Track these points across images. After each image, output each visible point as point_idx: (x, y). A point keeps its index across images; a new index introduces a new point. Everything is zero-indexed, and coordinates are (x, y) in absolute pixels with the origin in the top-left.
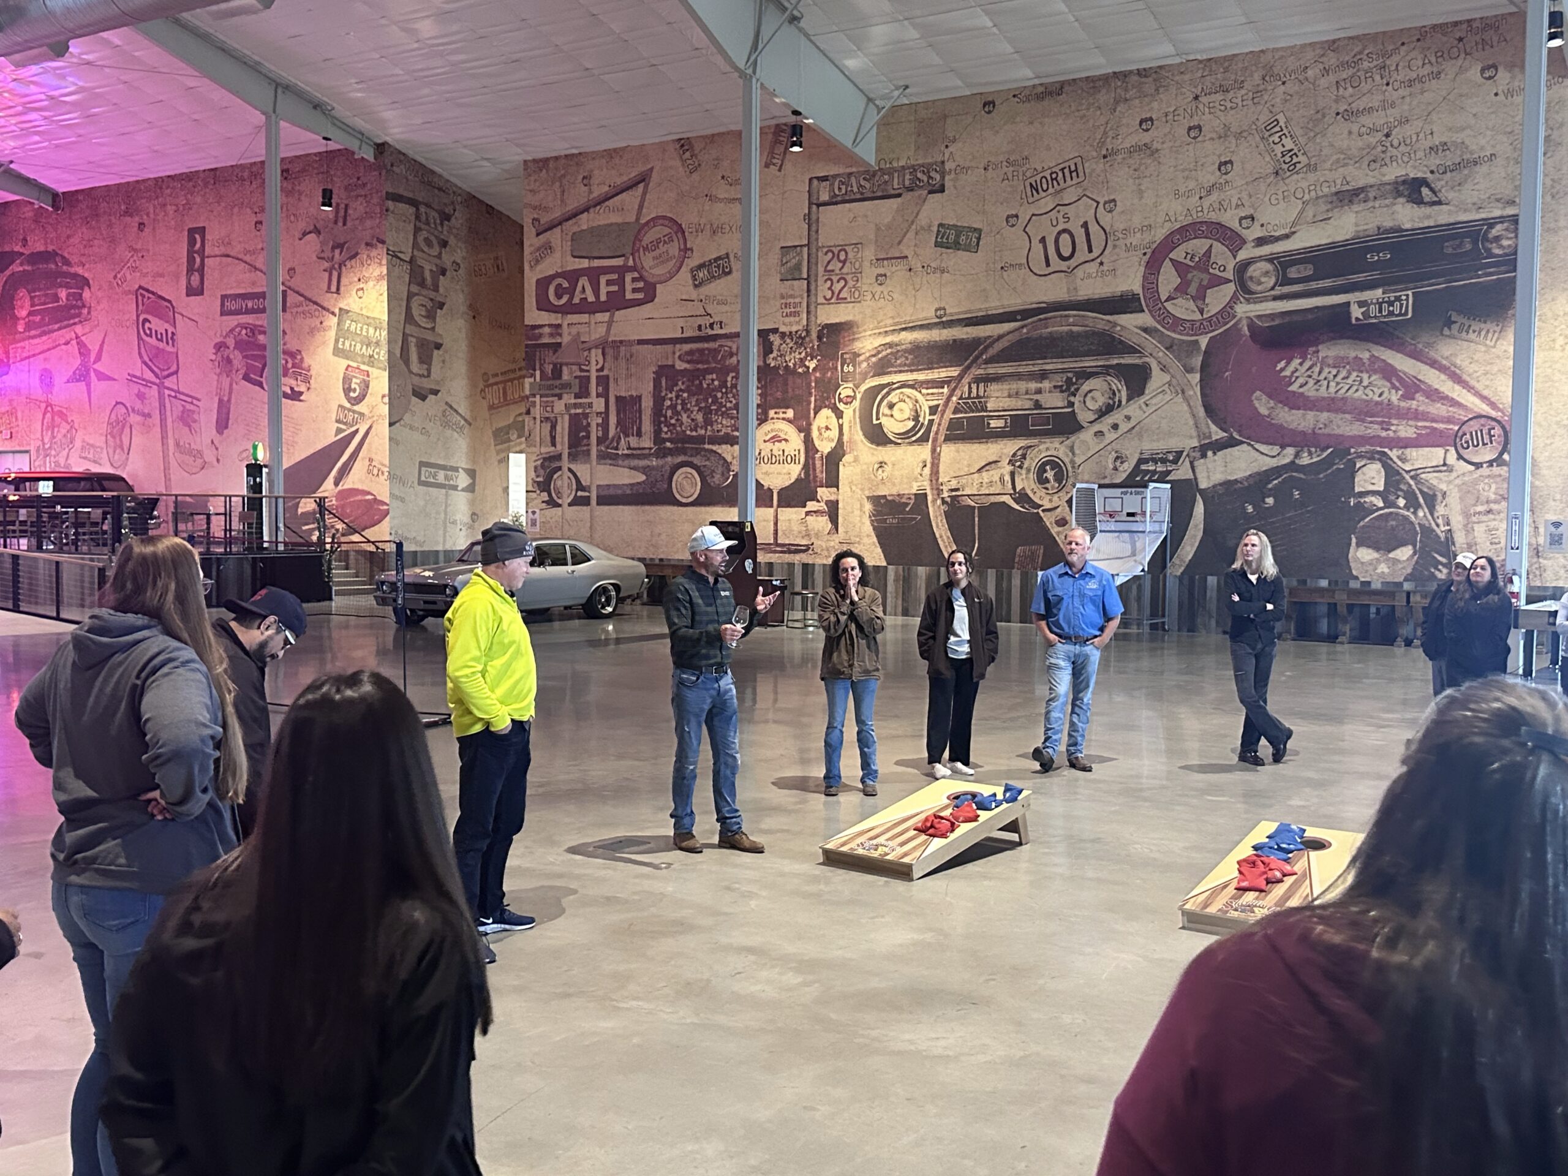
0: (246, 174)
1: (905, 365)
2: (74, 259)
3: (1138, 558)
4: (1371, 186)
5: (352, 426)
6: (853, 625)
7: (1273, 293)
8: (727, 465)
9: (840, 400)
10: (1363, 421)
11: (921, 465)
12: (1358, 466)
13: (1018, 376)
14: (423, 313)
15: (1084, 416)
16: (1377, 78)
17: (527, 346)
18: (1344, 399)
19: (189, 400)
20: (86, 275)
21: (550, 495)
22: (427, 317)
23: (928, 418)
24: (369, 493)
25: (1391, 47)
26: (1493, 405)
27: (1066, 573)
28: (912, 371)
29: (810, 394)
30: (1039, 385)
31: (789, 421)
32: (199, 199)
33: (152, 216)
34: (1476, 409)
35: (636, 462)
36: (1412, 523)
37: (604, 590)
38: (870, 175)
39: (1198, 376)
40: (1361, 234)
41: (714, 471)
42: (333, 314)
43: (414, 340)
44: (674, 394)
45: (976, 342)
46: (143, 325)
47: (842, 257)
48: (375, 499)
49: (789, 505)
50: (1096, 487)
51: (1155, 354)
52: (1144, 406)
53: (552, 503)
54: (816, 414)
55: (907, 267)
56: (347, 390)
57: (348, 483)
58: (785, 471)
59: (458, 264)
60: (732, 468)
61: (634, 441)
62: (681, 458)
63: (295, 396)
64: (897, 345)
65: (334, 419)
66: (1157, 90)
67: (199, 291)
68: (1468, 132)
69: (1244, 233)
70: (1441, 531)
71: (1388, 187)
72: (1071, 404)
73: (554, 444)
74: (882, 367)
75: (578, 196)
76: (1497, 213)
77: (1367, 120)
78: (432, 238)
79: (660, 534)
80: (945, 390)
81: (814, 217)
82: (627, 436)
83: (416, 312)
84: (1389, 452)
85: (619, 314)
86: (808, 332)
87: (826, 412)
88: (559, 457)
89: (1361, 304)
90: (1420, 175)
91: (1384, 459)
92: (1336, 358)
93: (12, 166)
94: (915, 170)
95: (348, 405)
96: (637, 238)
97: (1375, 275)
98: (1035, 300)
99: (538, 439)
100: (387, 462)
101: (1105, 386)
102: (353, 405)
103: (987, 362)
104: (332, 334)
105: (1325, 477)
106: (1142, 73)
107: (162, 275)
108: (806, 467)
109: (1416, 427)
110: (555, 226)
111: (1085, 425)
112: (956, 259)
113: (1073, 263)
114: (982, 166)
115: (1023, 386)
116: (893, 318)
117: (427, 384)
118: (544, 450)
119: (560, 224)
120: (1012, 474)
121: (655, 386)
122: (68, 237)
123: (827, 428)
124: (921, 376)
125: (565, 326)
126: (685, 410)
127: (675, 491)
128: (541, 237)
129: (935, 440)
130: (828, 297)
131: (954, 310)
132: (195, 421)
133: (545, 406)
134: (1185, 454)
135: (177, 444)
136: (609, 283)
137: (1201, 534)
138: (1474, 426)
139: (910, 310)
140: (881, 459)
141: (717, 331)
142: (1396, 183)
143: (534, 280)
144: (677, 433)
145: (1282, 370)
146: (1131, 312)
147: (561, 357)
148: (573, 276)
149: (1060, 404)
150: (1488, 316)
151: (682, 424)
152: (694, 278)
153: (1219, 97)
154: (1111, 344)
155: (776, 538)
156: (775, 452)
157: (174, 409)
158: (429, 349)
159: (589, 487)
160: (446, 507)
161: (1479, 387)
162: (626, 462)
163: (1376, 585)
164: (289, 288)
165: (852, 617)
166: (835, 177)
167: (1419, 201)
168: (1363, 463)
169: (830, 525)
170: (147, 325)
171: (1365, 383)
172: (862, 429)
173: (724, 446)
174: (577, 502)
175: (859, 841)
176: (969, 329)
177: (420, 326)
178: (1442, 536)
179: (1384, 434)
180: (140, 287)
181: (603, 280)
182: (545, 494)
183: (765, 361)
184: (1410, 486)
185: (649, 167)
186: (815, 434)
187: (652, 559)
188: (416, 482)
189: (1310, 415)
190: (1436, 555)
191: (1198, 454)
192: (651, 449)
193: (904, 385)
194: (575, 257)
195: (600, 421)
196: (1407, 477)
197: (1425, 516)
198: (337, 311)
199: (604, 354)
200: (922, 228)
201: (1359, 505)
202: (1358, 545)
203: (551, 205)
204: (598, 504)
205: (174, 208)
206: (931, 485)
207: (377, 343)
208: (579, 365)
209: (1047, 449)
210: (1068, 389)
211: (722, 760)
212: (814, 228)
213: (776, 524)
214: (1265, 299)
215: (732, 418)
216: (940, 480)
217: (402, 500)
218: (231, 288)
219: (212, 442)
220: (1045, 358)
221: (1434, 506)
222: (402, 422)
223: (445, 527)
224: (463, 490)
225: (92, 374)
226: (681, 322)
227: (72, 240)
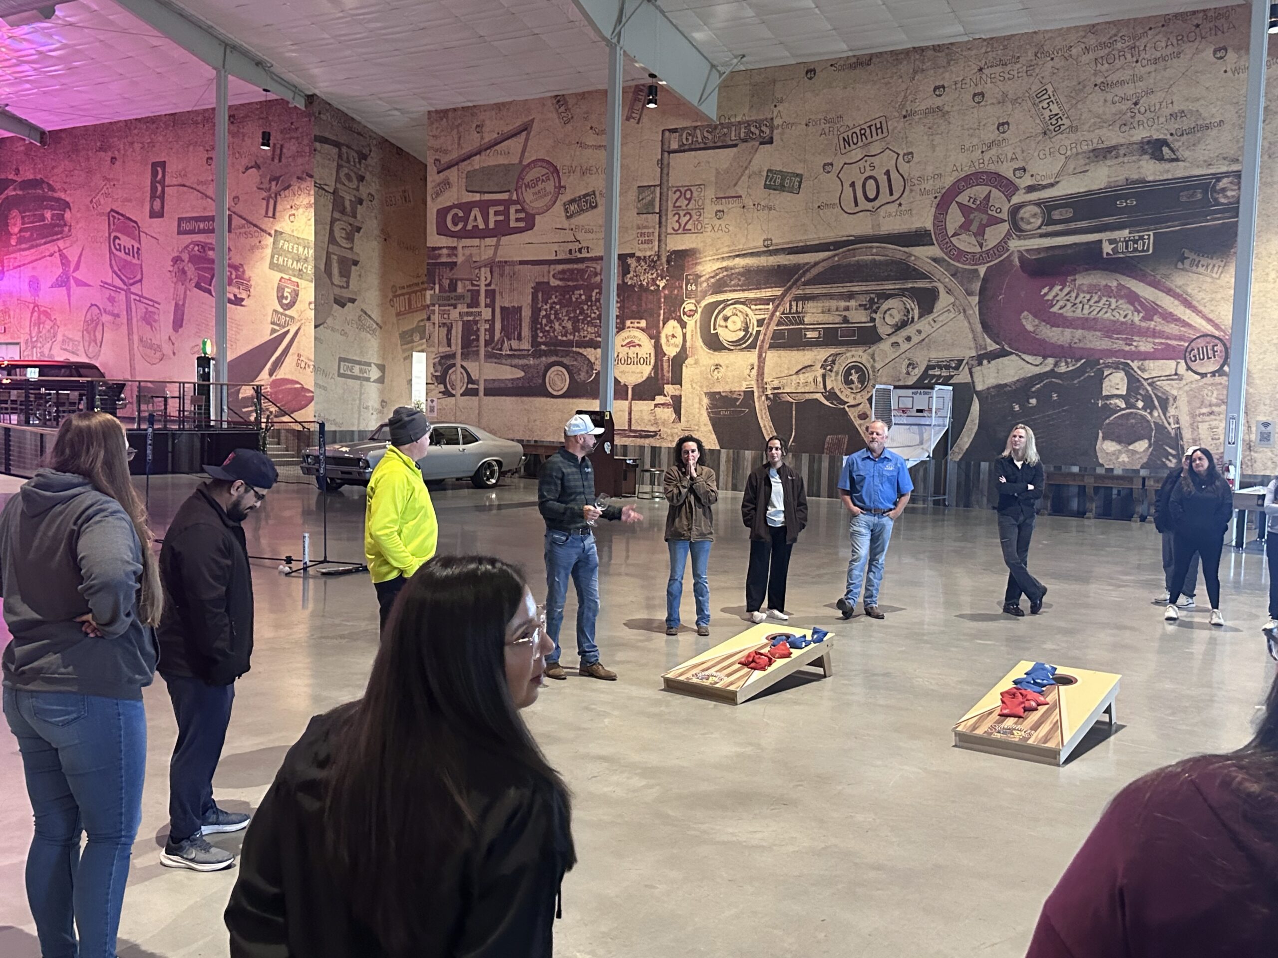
0: (200, 118)
1: (738, 285)
2: (57, 186)
3: (925, 446)
4: (1122, 145)
5: (284, 327)
6: (692, 497)
7: (1039, 231)
8: (591, 365)
9: (684, 313)
10: (1110, 337)
11: (750, 367)
12: (1106, 373)
13: (831, 296)
14: (343, 235)
15: (883, 330)
16: (1129, 56)
17: (428, 264)
18: (1095, 319)
19: (151, 303)
20: (67, 199)
21: (446, 387)
22: (347, 239)
23: (756, 329)
24: (298, 383)
25: (1142, 31)
26: (1217, 326)
27: (868, 458)
28: (743, 290)
29: (660, 308)
30: (847, 304)
31: (642, 330)
32: (161, 139)
33: (122, 152)
34: (1202, 329)
35: (516, 361)
36: (1148, 421)
37: (489, 465)
38: (712, 128)
39: (977, 299)
40: (1112, 185)
41: (580, 370)
42: (270, 234)
43: (336, 257)
44: (548, 306)
45: (796, 268)
46: (114, 241)
47: (688, 196)
48: (303, 388)
49: (641, 399)
50: (892, 387)
51: (942, 280)
52: (932, 322)
53: (447, 393)
54: (664, 324)
55: (741, 205)
56: (280, 298)
57: (280, 374)
58: (638, 371)
59: (372, 196)
60: (595, 367)
61: (515, 344)
62: (554, 359)
63: (238, 301)
64: (731, 269)
65: (269, 321)
66: (949, 63)
67: (160, 215)
68: (1202, 102)
69: (1017, 181)
70: (1172, 428)
71: (1135, 146)
72: (873, 320)
73: (449, 345)
74: (719, 287)
75: (473, 141)
76: (1224, 169)
77: (1120, 91)
78: (352, 174)
79: (535, 421)
80: (771, 306)
81: (665, 162)
82: (509, 339)
83: (338, 234)
84: (1131, 363)
85: (505, 240)
86: (659, 256)
87: (672, 323)
88: (453, 356)
89: (1111, 242)
90: (1161, 137)
91: (1127, 370)
92: (1090, 285)
93: (7, 108)
94: (749, 125)
95: (281, 310)
96: (520, 178)
97: (1124, 218)
98: (847, 233)
99: (436, 341)
100: (312, 357)
101: (901, 306)
102: (285, 310)
103: (805, 284)
104: (268, 251)
105: (1079, 382)
106: (937, 48)
107: (130, 201)
108: (655, 367)
109: (1154, 344)
110: (453, 166)
111: (884, 337)
112: (782, 199)
113: (877, 203)
114: (804, 123)
115: (833, 304)
116: (729, 246)
117: (346, 294)
118: (441, 350)
119: (457, 164)
120: (824, 376)
121: (533, 300)
122: (53, 168)
123: (673, 336)
124: (751, 295)
125: (460, 249)
126: (558, 319)
127: (548, 385)
128: (441, 174)
129: (761, 347)
130: (676, 228)
131: (780, 240)
132: (155, 321)
133: (442, 314)
134: (965, 362)
135: (141, 340)
136: (496, 213)
137: (977, 427)
138: (1201, 343)
139: (743, 240)
140: (717, 362)
141: (585, 254)
142: (1142, 143)
143: (435, 210)
144: (551, 338)
145: (1046, 294)
146: (923, 245)
147: (457, 273)
148: (467, 207)
149: (864, 320)
150: (1215, 253)
151: (554, 330)
152: (566, 211)
153: (999, 69)
154: (906, 271)
155: (630, 425)
156: (631, 355)
157: (139, 311)
158: (348, 265)
159: (478, 381)
160: (361, 394)
161: (1206, 311)
162: (509, 361)
163: (1118, 472)
164: (234, 213)
165: (691, 490)
166: (684, 129)
167: (1160, 158)
168: (1109, 372)
169: (674, 416)
170: (117, 241)
171: (1113, 307)
172: (701, 337)
173: (589, 350)
174: (468, 393)
175: (694, 672)
176: (791, 257)
177: (341, 246)
178: (1173, 432)
179: (1127, 348)
180: (112, 210)
181: (492, 211)
182: (442, 386)
183: (623, 281)
184: (1147, 391)
185: (531, 118)
186: (663, 340)
187: (528, 441)
188: (336, 375)
189: (1068, 332)
190: (1167, 448)
191: (975, 362)
192: (529, 350)
193: (737, 302)
194: (469, 191)
195: (487, 326)
196: (1145, 384)
197: (1159, 416)
198: (273, 232)
199: (491, 272)
200: (754, 173)
201: (1105, 406)
202: (1104, 439)
203: (450, 148)
204: (485, 395)
205: (140, 145)
206: (758, 384)
207: (306, 260)
208: (471, 280)
209: (853, 356)
210: (871, 307)
211: (585, 604)
212: (665, 172)
213: (630, 414)
214: (1033, 237)
215: (596, 326)
216: (765, 380)
217: (325, 389)
218: (187, 212)
219: (170, 338)
220: (852, 282)
221: (1166, 409)
222: (325, 325)
223: (360, 412)
224: (374, 382)
225: (72, 281)
226: (555, 247)
227: (55, 170)
